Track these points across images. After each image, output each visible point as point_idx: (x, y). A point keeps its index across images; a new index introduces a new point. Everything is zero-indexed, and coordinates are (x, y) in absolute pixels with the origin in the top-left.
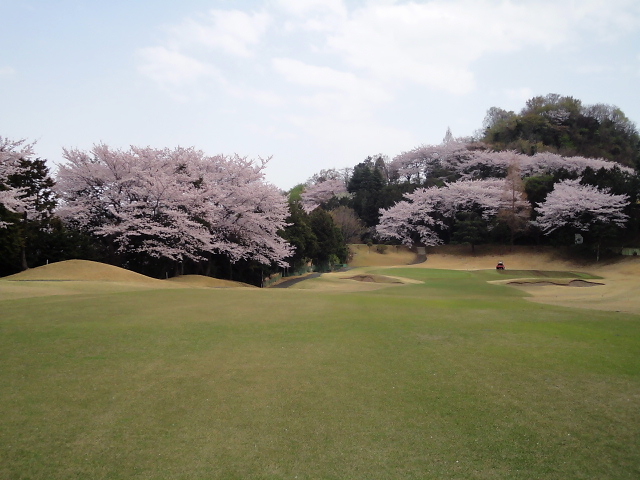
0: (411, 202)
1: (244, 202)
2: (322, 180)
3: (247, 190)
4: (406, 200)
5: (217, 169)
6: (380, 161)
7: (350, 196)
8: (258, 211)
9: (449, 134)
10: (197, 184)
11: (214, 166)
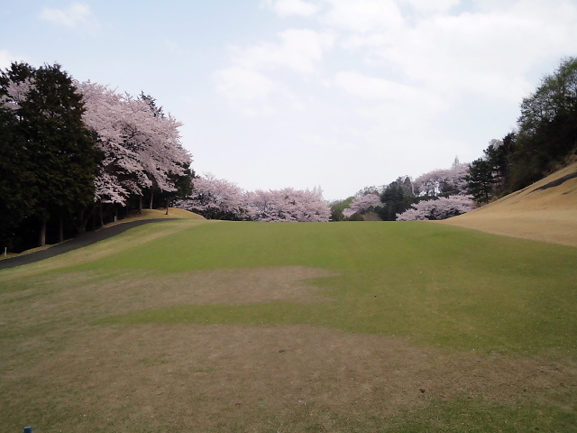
0: (416, 209)
1: (311, 210)
2: (366, 193)
3: (314, 205)
4: (413, 208)
5: (300, 196)
6: (408, 179)
7: (382, 205)
8: (317, 214)
9: (456, 161)
10: (294, 203)
11: (299, 195)
